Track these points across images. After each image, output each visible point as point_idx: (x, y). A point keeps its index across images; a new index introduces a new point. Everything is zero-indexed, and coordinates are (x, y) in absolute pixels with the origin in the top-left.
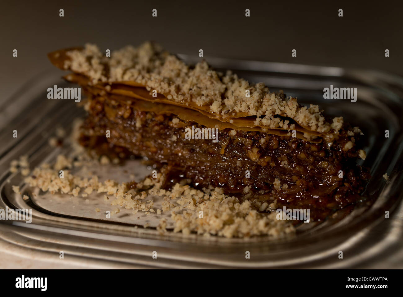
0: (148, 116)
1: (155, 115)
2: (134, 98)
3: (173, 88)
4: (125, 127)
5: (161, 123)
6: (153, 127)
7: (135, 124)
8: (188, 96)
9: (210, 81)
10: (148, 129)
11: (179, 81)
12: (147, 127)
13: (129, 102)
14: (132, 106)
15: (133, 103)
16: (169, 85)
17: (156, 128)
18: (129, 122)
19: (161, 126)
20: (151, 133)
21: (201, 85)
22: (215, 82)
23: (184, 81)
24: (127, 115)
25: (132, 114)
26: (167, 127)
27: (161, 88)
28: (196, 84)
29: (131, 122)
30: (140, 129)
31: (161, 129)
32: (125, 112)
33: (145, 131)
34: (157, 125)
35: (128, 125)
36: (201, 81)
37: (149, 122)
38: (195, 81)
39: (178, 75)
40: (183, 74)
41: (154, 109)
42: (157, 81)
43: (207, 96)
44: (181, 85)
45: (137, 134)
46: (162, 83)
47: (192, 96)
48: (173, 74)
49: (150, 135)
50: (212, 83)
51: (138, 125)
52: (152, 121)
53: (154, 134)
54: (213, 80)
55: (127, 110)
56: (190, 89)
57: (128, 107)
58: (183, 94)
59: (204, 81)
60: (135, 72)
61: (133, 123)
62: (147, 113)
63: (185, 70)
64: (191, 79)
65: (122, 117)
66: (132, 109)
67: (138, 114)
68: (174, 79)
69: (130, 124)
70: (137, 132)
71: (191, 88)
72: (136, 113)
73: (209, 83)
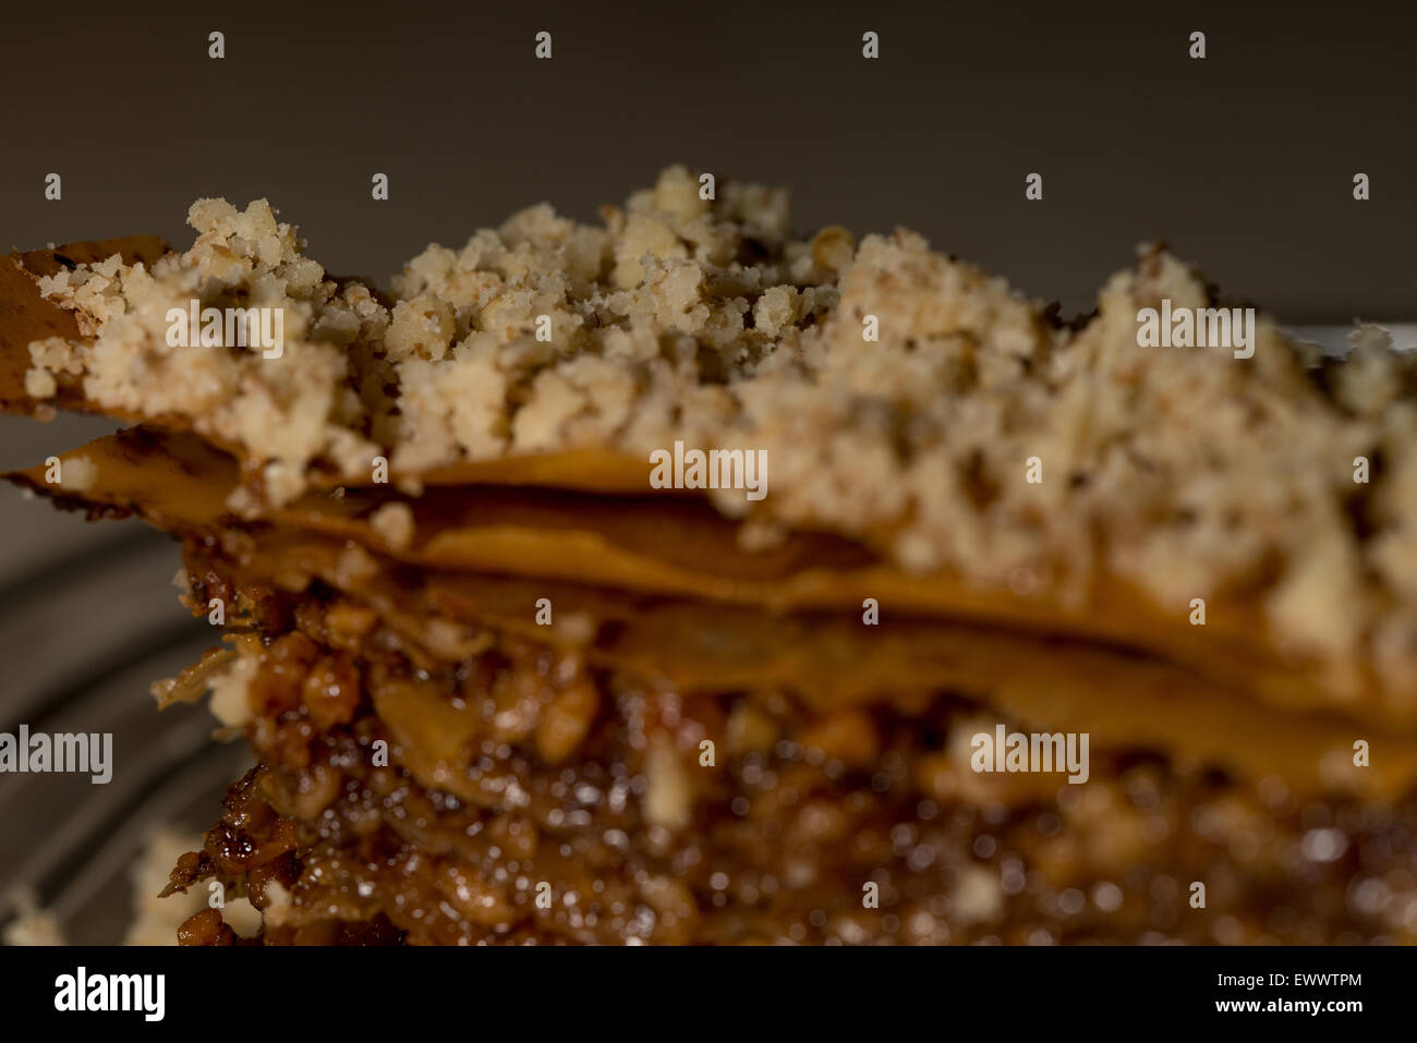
0: (745, 728)
1: (801, 714)
2: (612, 592)
3: (934, 479)
4: (547, 838)
5: (856, 779)
6: (792, 812)
7: (634, 800)
8: (1068, 531)
9: (1239, 397)
10: (745, 835)
11: (975, 423)
12: (738, 819)
13: (578, 628)
14: (602, 658)
15: (608, 635)
16: (904, 452)
17: (819, 821)
18: (587, 794)
19: (860, 802)
20: (774, 868)
21: (1167, 445)
22: (1281, 411)
23: (1015, 422)
24: (564, 729)
25: (606, 716)
26: (907, 807)
27: (841, 486)
28: (1124, 438)
29: (605, 787)
30: (679, 841)
31: (862, 823)
32: (544, 709)
33: (721, 855)
34: (821, 793)
35: (580, 819)
36: (1164, 406)
37: (753, 774)
38: (1111, 410)
39: (964, 378)
40: (998, 370)
41: (789, 665)
42: (800, 426)
43: (1234, 519)
44: (997, 450)
45: (657, 888)
46: (845, 447)
47: (1101, 532)
48: (922, 371)
49: (769, 885)
50: (1257, 417)
51: (667, 802)
52: (774, 762)
53: (801, 873)
54: (1259, 394)
55: (557, 689)
56: (1078, 481)
57: (569, 669)
58: (1031, 521)
59: (1188, 407)
60: (602, 377)
61: (618, 797)
62: (726, 702)
63: (1013, 336)
64: (1076, 395)
65: (525, 756)
66: (600, 678)
67: (655, 720)
68: (939, 408)
69: (590, 809)
70: (660, 866)
71: (1088, 464)
72: (635, 707)
73: (1227, 421)
